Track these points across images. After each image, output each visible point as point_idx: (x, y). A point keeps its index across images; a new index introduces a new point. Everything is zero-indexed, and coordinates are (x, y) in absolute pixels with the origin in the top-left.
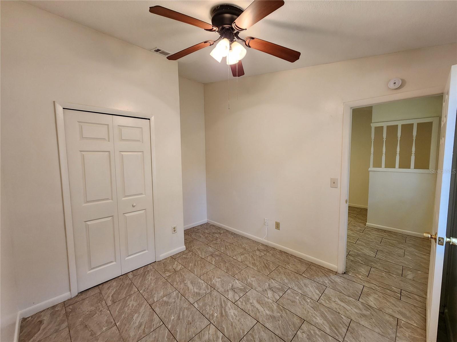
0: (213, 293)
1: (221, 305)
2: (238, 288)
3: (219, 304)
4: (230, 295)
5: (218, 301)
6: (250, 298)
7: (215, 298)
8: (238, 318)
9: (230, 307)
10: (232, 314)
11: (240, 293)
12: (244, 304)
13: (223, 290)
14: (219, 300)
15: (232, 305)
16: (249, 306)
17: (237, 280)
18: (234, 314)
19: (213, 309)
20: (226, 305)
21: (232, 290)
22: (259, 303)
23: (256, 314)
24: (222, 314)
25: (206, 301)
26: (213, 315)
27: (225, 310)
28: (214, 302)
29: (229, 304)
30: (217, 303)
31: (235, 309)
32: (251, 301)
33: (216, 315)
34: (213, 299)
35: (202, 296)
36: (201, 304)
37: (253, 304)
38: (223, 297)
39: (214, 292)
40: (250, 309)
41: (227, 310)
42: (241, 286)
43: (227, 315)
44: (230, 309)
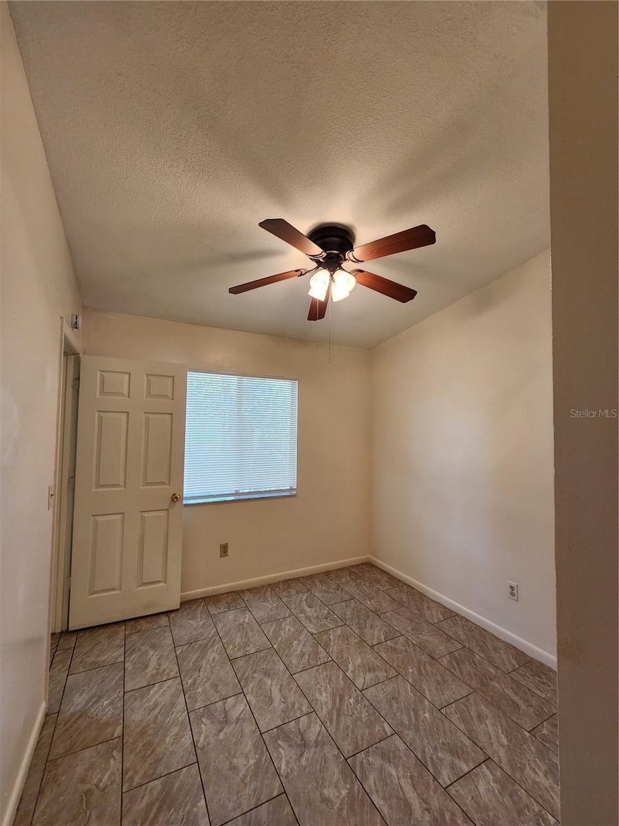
0: (351, 748)
1: (338, 715)
2: (290, 746)
3: (342, 718)
4: (314, 732)
5: (342, 724)
6: (280, 712)
7: (347, 735)
8: (318, 686)
9: (324, 708)
10: (324, 694)
11: (293, 730)
12: (297, 705)
13: (327, 749)
14: (341, 726)
15: (320, 709)
16: (291, 699)
17: (282, 772)
18: (321, 694)
19: (356, 712)
20: (330, 713)
21: (305, 744)
22: (271, 700)
23: (288, 684)
24: (341, 699)
25: (367, 731)
26: (357, 701)
27: (334, 704)
28: (351, 726)
29: (323, 713)
30: (346, 721)
31: (317, 700)
32: (282, 706)
33: (352, 701)
34: (353, 732)
35: (376, 748)
36: (378, 728)
37: (283, 700)
38: (332, 730)
39: (348, 751)
40: (292, 693)
41: (330, 703)
42: (281, 750)
43: (334, 696)
44: (326, 703)
